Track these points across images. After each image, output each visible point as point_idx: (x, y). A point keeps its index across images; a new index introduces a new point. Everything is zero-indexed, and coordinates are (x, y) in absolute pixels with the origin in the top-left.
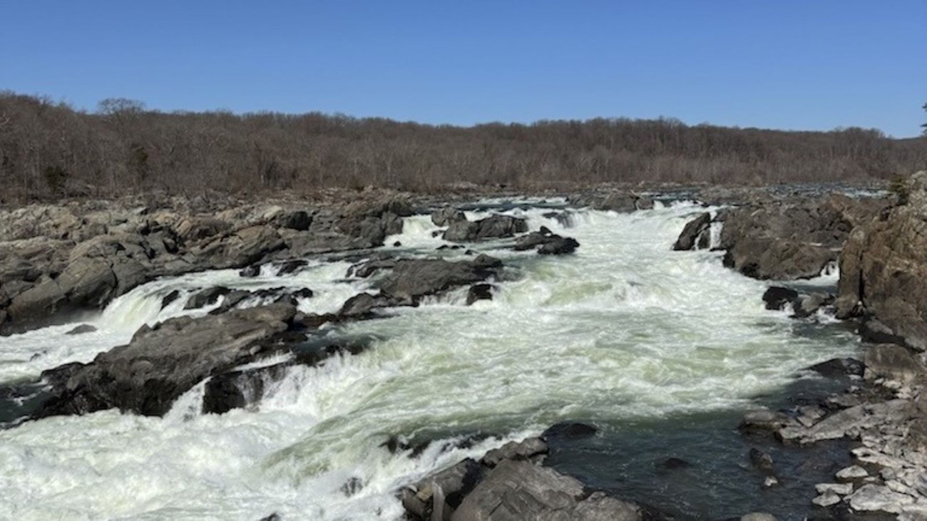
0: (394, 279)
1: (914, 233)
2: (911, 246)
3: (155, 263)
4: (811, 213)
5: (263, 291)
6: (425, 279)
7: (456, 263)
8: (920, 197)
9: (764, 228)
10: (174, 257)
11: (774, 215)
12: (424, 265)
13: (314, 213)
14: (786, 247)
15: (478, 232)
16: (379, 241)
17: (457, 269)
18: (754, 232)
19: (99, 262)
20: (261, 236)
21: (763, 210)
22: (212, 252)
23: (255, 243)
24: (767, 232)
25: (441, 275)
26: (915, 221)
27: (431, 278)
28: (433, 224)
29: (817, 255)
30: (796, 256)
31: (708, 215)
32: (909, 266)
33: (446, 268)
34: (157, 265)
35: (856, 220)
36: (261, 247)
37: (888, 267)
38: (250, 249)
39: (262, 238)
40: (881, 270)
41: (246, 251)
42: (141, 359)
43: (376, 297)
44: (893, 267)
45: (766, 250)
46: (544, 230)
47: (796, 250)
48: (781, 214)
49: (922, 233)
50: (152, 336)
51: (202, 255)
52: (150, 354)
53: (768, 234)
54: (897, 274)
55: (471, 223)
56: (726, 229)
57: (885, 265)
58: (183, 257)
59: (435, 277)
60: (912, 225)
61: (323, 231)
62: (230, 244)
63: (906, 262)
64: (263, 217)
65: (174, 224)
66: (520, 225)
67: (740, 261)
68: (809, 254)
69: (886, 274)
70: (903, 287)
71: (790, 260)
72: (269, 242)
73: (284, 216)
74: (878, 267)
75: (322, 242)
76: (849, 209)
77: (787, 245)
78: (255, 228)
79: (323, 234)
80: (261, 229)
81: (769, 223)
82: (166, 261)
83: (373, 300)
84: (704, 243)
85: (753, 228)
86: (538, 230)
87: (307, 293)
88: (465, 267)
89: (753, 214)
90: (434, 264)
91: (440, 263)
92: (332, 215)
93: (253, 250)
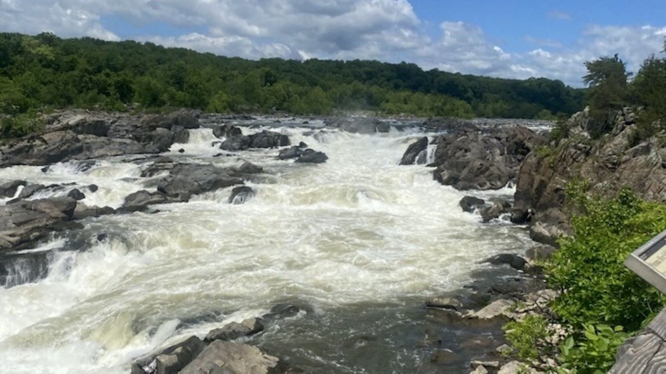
0: (169, 180)
1: (571, 160)
2: (568, 169)
4: (501, 141)
5: (57, 185)
6: (196, 181)
7: (225, 169)
8: (577, 132)
9: (466, 151)
11: (475, 142)
12: (196, 169)
13: (113, 123)
14: (480, 166)
15: (249, 143)
16: (165, 148)
17: (225, 173)
18: (459, 154)
20: (62, 140)
21: (466, 137)
22: (19, 151)
23: (57, 145)
24: (468, 154)
25: (211, 178)
26: (573, 150)
27: (201, 180)
28: (214, 136)
29: (503, 173)
30: (487, 173)
31: (426, 138)
32: (565, 184)
33: (215, 173)
35: (534, 148)
36: (62, 149)
37: (550, 185)
38: (52, 150)
39: (64, 141)
40: (545, 187)
41: (49, 151)
43: (154, 194)
44: (554, 185)
45: (465, 167)
46: (302, 145)
47: (487, 169)
48: (480, 140)
49: (577, 160)
51: (10, 153)
53: (469, 155)
54: (557, 190)
55: (245, 136)
56: (438, 150)
57: (549, 183)
59: (205, 180)
60: (570, 153)
61: (119, 138)
62: (35, 145)
63: (564, 181)
64: (68, 123)
66: (285, 140)
67: (446, 175)
68: (497, 172)
69: (548, 190)
70: (561, 201)
71: (482, 176)
72: (69, 144)
73: (86, 124)
74: (543, 185)
75: (117, 146)
76: (530, 139)
77: (481, 164)
78: (58, 133)
79: (119, 140)
80: (63, 133)
81: (470, 147)
83: (150, 197)
84: (422, 161)
85: (458, 150)
86: (298, 145)
87: (94, 188)
88: (232, 172)
89: (459, 139)
90: (204, 169)
91: (211, 169)
92: (127, 125)
93: (56, 151)
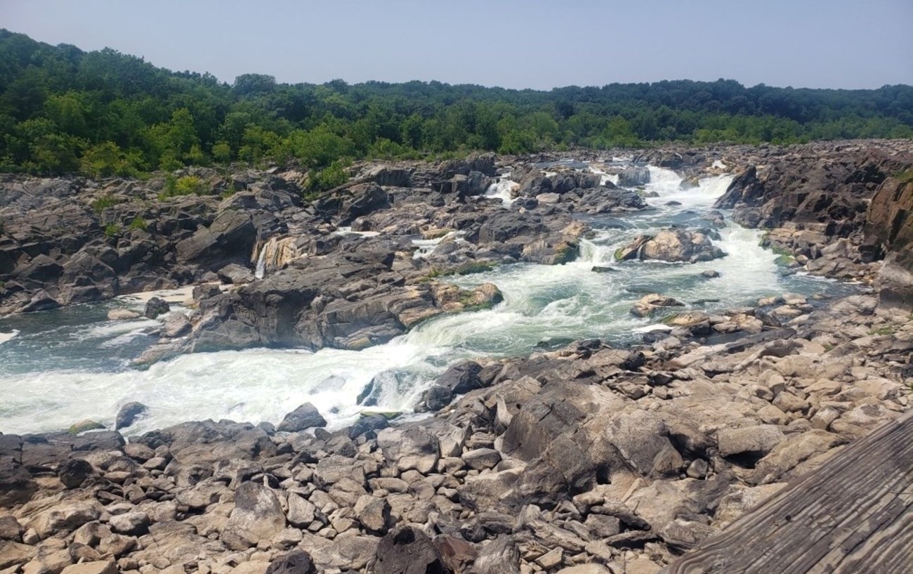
0: (475, 228)
3: (285, 214)
6: (502, 229)
9: (803, 181)
10: (300, 209)
12: (501, 216)
14: (821, 199)
15: (550, 187)
17: (530, 219)
18: (794, 185)
19: (241, 213)
20: (366, 192)
21: (803, 165)
23: (362, 198)
24: (806, 184)
27: (507, 228)
34: (286, 216)
36: (369, 201)
38: (359, 202)
39: (369, 194)
42: (272, 292)
45: (803, 200)
47: (830, 201)
50: (282, 274)
52: (279, 288)
57: (910, 213)
58: (307, 209)
61: (419, 187)
62: (343, 199)
65: (298, 181)
69: (909, 221)
72: (374, 197)
73: (387, 174)
74: (903, 216)
75: (418, 196)
76: (884, 162)
77: (822, 196)
78: (362, 185)
79: (419, 190)
80: (368, 185)
81: (808, 176)
82: (293, 213)
83: (458, 246)
84: (750, 195)
85: (793, 180)
90: (509, 216)
91: (515, 215)
92: (426, 173)
93: (362, 203)
